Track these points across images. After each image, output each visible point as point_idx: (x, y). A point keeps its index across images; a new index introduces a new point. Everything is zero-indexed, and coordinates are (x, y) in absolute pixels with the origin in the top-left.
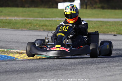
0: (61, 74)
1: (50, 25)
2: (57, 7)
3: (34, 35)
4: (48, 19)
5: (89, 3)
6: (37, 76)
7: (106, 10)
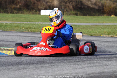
0: (41, 67)
1: (34, 28)
2: (40, 14)
3: (21, 36)
4: (32, 23)
5: (65, 10)
6: (22, 68)
7: (79, 16)
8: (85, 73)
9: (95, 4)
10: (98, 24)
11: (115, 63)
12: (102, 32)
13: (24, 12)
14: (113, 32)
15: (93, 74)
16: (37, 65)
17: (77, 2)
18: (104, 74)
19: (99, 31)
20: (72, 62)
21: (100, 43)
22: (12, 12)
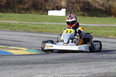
0: (47, 66)
1: (41, 28)
2: (47, 14)
3: (28, 36)
4: (40, 23)
5: (73, 11)
7: (86, 17)
10: (104, 25)
12: (109, 33)
13: (32, 13)
17: (84, 3)
19: (105, 32)
22: (20, 12)
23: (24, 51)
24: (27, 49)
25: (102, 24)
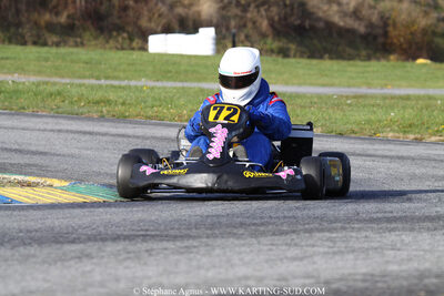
0: (147, 251)
1: (121, 100)
2: (144, 48)
3: (72, 132)
4: (116, 83)
5: (242, 37)
6: (73, 254)
7: (292, 60)
8: (312, 277)
9: (356, 14)
10: (364, 90)
11: (428, 241)
12: (380, 121)
13: (85, 42)
14: (423, 124)
15: (343, 283)
16: (133, 242)
17: (285, 5)
18: (385, 282)
19: (366, 118)
20: (263, 234)
21: (371, 163)
22: (41, 41)
23: (58, 192)
24: (66, 184)
25: (354, 86)
